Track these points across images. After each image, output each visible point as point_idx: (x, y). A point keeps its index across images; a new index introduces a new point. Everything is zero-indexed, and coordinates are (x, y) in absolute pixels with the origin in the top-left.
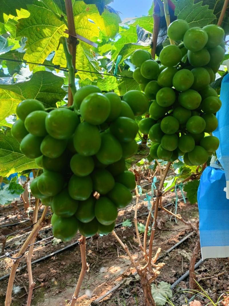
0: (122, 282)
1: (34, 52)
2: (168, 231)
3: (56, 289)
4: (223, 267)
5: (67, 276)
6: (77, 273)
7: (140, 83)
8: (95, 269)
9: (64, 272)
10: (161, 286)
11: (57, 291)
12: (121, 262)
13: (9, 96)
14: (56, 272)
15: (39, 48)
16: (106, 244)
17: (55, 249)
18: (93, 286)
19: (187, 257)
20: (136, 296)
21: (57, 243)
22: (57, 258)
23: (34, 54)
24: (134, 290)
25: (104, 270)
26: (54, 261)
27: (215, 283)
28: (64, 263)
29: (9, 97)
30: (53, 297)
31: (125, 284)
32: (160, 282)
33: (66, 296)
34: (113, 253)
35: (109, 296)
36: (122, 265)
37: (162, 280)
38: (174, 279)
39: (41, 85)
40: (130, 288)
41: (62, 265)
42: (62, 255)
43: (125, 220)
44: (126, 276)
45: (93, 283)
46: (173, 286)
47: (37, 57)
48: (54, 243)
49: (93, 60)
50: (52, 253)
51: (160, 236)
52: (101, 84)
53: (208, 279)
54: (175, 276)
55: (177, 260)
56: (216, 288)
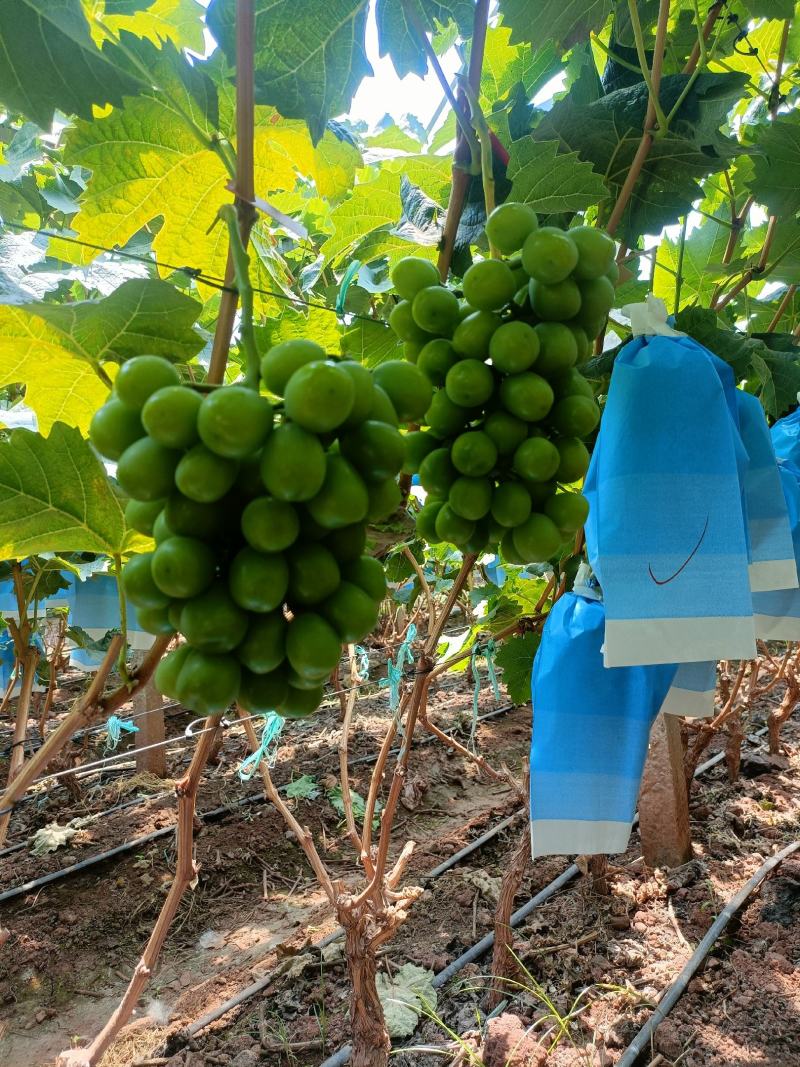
0: (278, 970)
1: (104, 211)
2: (437, 815)
3: (34, 1006)
4: (595, 918)
5: (81, 960)
6: (119, 949)
7: (406, 340)
8: (184, 937)
9: (69, 948)
10: (404, 978)
11: (39, 1011)
12: (271, 915)
13: (24, 329)
14: (41, 949)
15: (120, 203)
16: (224, 855)
17: (41, 870)
18: (173, 994)
19: (489, 890)
20: (322, 1013)
21: (50, 848)
22: (45, 900)
23: (103, 216)
24: (317, 993)
25: (215, 940)
26: (35, 911)
27: (568, 963)
28: (71, 918)
29: (23, 334)
30: (24, 1032)
31: (286, 976)
32: (400, 967)
33: (71, 1028)
34: (248, 884)
35: (229, 1016)
36: (278, 924)
37: (409, 961)
38: (445, 957)
39: (135, 315)
40: (301, 986)
41: (64, 922)
42: (66, 891)
43: (296, 778)
44: (292, 952)
45: (175, 984)
46: (442, 977)
47: (111, 226)
48: (36, 850)
49: (269, 252)
50: (26, 882)
51: (410, 832)
52: (292, 328)
53: (549, 954)
54: (451, 947)
55: (457, 901)
56: (570, 977)
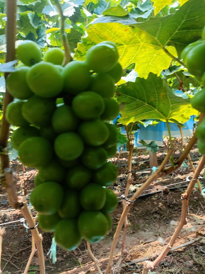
0: (197, 239)
5: (140, 220)
6: (149, 220)
8: (166, 220)
12: (191, 220)
16: (176, 200)
18: (164, 236)
25: (175, 223)
31: (200, 242)
33: (139, 237)
35: (183, 248)
39: (183, 22)
41: (136, 210)
44: (201, 235)
45: (164, 233)
